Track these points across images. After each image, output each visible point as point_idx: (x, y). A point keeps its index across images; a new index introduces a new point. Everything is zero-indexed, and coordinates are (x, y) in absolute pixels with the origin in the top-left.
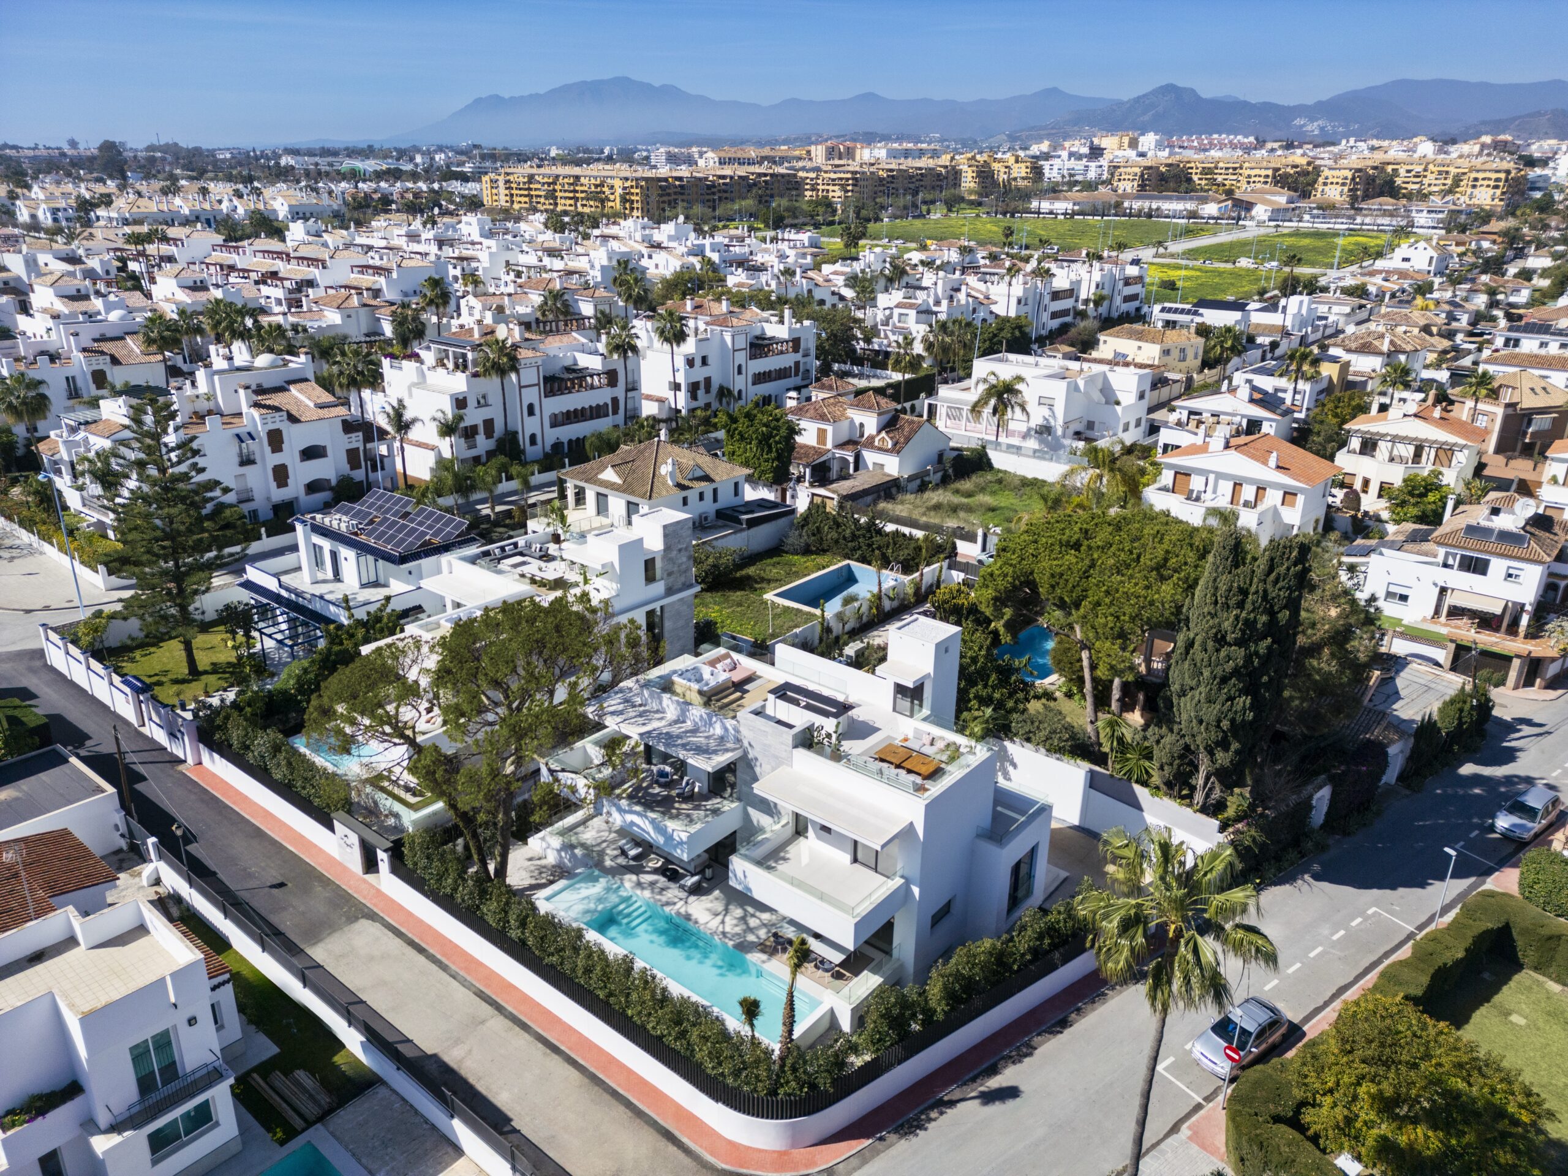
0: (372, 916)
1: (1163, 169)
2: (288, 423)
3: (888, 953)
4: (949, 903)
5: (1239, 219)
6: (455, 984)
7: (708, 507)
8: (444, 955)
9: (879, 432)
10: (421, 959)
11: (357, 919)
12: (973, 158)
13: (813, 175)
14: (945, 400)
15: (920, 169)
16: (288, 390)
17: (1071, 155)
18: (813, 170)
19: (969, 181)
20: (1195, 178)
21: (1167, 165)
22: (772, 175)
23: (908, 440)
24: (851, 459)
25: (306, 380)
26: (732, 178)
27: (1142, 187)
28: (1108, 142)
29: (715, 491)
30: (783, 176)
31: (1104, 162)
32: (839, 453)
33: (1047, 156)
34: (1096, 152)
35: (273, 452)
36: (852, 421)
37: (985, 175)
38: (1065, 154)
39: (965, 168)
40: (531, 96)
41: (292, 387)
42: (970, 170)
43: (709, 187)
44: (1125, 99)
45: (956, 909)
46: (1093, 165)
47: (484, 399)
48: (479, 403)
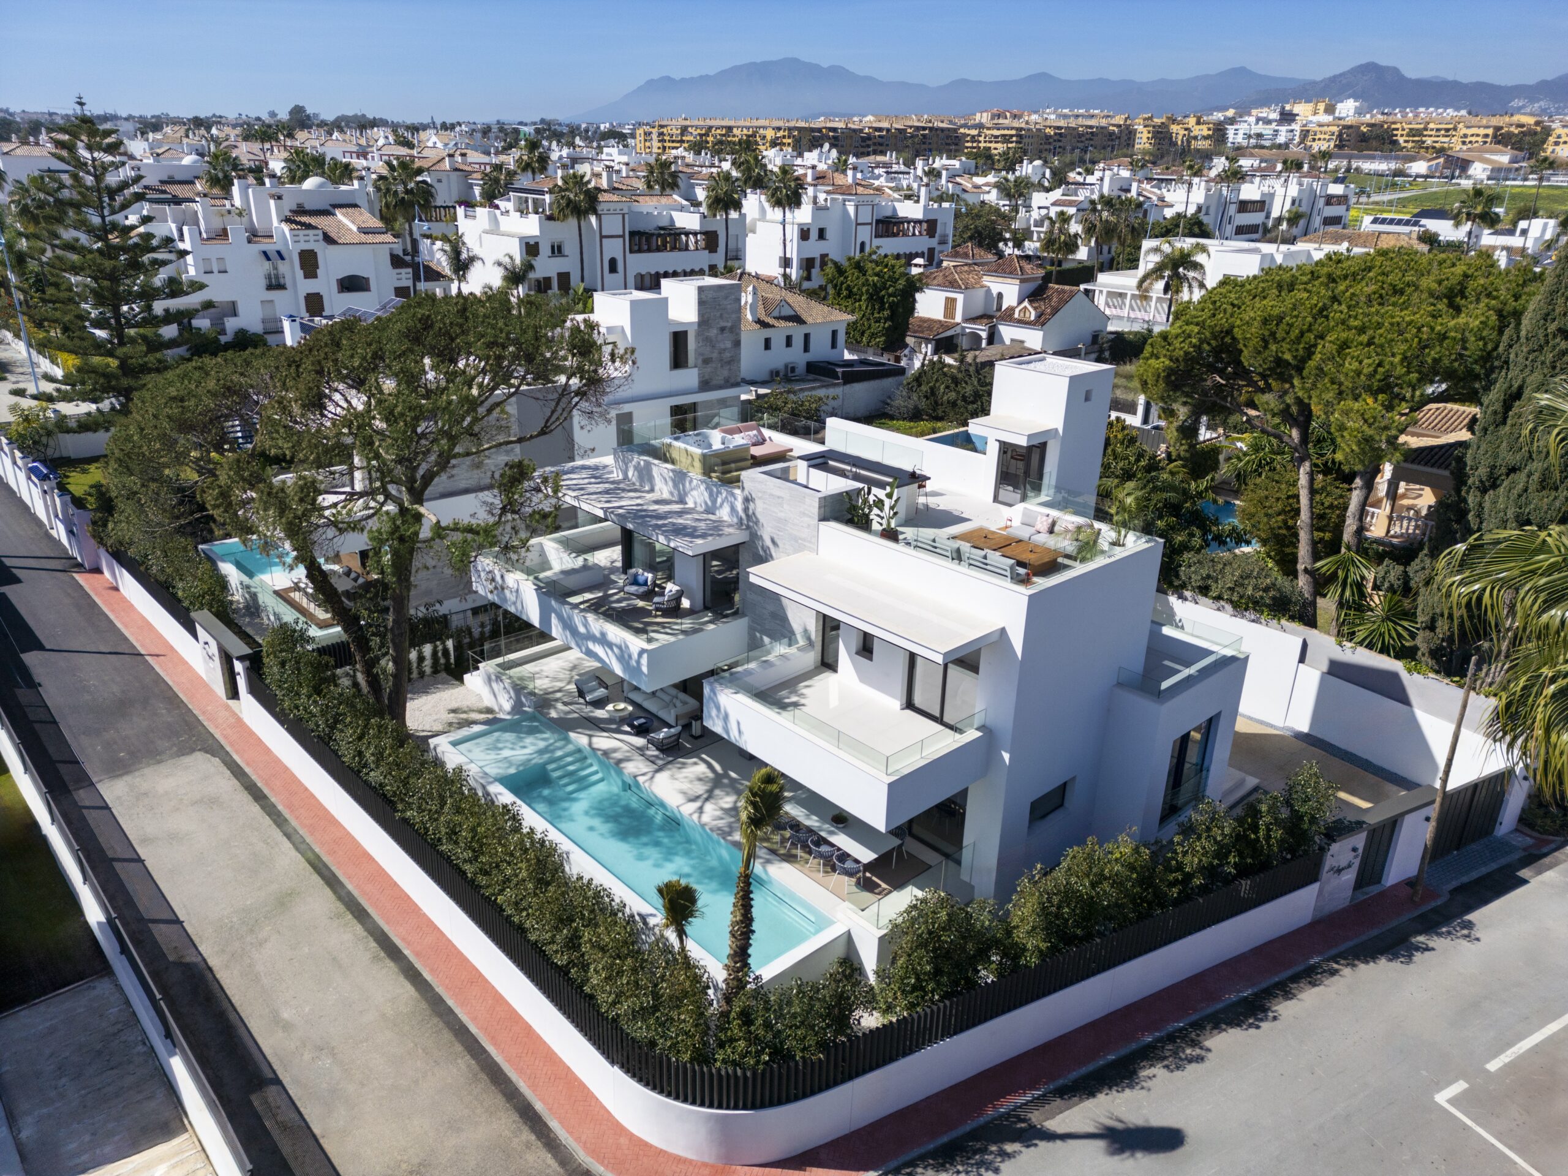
0: (215, 749)
1: (1364, 129)
2: (323, 244)
3: (953, 856)
4: (1064, 787)
5: (1453, 177)
6: (286, 844)
7: (796, 356)
8: (290, 807)
9: (1020, 302)
10: (255, 809)
11: (193, 751)
12: (1151, 118)
13: (974, 132)
14: (1105, 286)
15: (1091, 127)
16: (334, 214)
17: (1258, 120)
18: (975, 127)
19: (1143, 140)
20: (1401, 140)
21: (1369, 125)
22: (931, 129)
23: (1056, 310)
24: (984, 335)
25: (355, 206)
26: (888, 130)
27: (1340, 146)
28: (1302, 109)
29: (807, 337)
30: (942, 130)
31: (1296, 127)
32: (970, 327)
33: (1232, 121)
34: (1287, 117)
35: (306, 277)
36: (989, 291)
37: (1161, 135)
38: (1252, 119)
39: (1140, 128)
40: (701, 77)
41: (337, 212)
42: (1145, 130)
43: (863, 139)
44: (1319, 78)
45: (1075, 800)
46: (1283, 129)
47: (559, 248)
48: (553, 252)
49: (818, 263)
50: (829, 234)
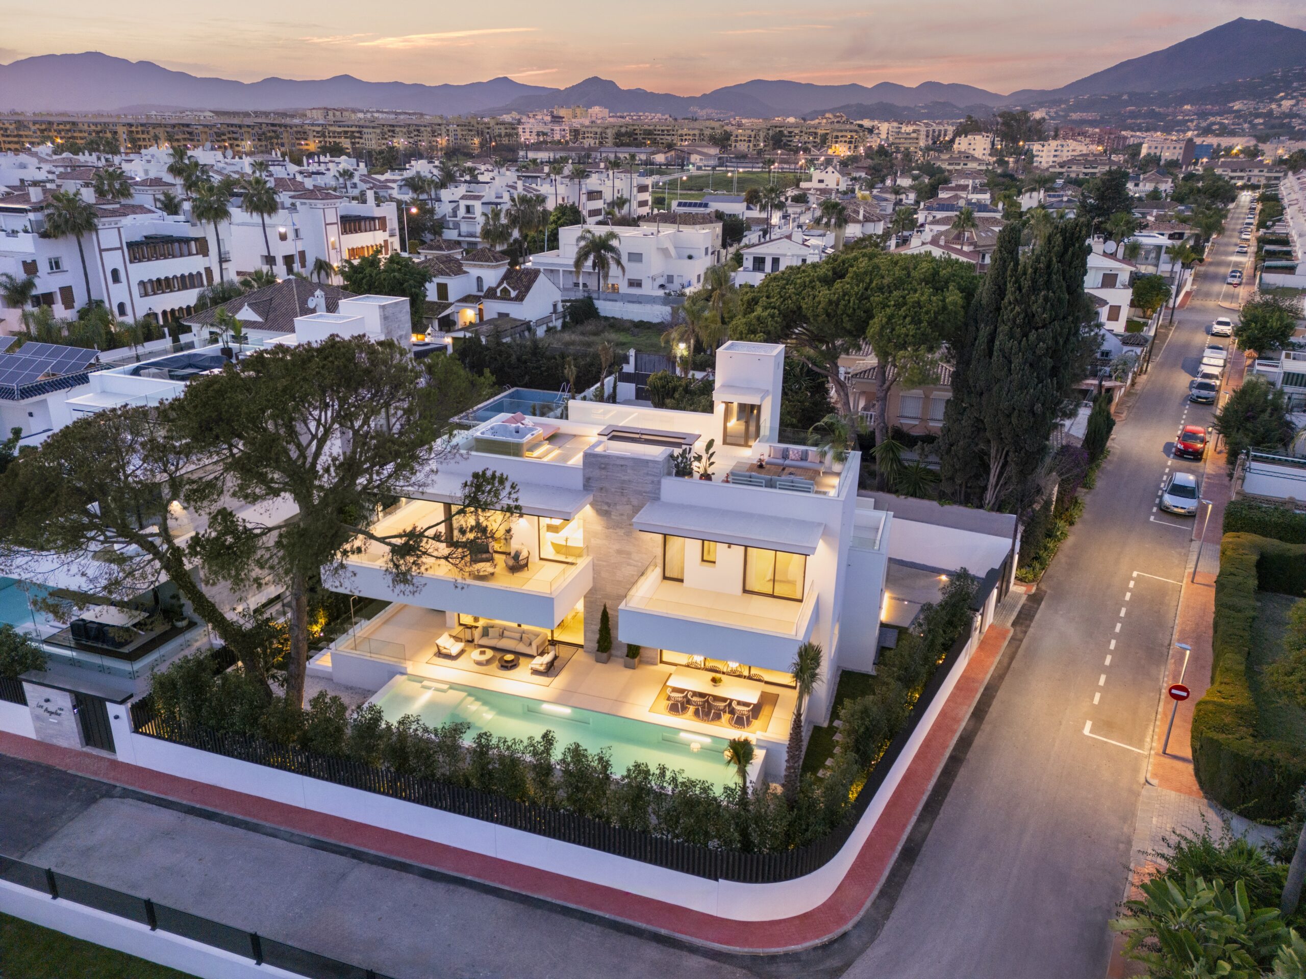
0: (108, 792)
11: (94, 800)
23: (528, 289)
28: (564, 113)
31: (565, 126)
32: (463, 306)
34: (557, 119)
47: (57, 264)
48: (52, 268)
49: (297, 259)
50: (302, 234)
